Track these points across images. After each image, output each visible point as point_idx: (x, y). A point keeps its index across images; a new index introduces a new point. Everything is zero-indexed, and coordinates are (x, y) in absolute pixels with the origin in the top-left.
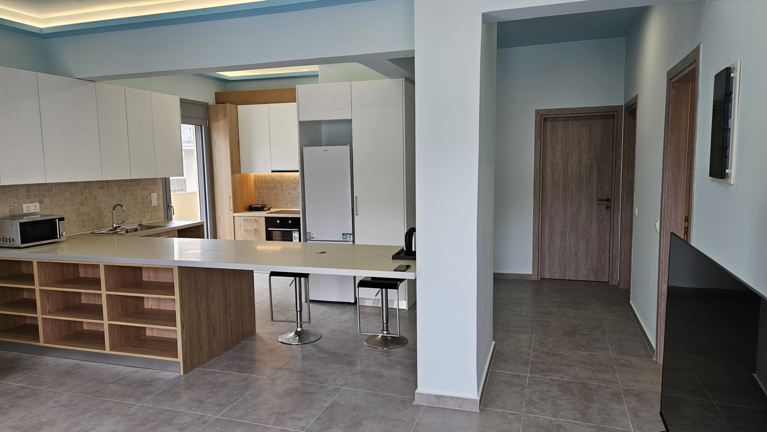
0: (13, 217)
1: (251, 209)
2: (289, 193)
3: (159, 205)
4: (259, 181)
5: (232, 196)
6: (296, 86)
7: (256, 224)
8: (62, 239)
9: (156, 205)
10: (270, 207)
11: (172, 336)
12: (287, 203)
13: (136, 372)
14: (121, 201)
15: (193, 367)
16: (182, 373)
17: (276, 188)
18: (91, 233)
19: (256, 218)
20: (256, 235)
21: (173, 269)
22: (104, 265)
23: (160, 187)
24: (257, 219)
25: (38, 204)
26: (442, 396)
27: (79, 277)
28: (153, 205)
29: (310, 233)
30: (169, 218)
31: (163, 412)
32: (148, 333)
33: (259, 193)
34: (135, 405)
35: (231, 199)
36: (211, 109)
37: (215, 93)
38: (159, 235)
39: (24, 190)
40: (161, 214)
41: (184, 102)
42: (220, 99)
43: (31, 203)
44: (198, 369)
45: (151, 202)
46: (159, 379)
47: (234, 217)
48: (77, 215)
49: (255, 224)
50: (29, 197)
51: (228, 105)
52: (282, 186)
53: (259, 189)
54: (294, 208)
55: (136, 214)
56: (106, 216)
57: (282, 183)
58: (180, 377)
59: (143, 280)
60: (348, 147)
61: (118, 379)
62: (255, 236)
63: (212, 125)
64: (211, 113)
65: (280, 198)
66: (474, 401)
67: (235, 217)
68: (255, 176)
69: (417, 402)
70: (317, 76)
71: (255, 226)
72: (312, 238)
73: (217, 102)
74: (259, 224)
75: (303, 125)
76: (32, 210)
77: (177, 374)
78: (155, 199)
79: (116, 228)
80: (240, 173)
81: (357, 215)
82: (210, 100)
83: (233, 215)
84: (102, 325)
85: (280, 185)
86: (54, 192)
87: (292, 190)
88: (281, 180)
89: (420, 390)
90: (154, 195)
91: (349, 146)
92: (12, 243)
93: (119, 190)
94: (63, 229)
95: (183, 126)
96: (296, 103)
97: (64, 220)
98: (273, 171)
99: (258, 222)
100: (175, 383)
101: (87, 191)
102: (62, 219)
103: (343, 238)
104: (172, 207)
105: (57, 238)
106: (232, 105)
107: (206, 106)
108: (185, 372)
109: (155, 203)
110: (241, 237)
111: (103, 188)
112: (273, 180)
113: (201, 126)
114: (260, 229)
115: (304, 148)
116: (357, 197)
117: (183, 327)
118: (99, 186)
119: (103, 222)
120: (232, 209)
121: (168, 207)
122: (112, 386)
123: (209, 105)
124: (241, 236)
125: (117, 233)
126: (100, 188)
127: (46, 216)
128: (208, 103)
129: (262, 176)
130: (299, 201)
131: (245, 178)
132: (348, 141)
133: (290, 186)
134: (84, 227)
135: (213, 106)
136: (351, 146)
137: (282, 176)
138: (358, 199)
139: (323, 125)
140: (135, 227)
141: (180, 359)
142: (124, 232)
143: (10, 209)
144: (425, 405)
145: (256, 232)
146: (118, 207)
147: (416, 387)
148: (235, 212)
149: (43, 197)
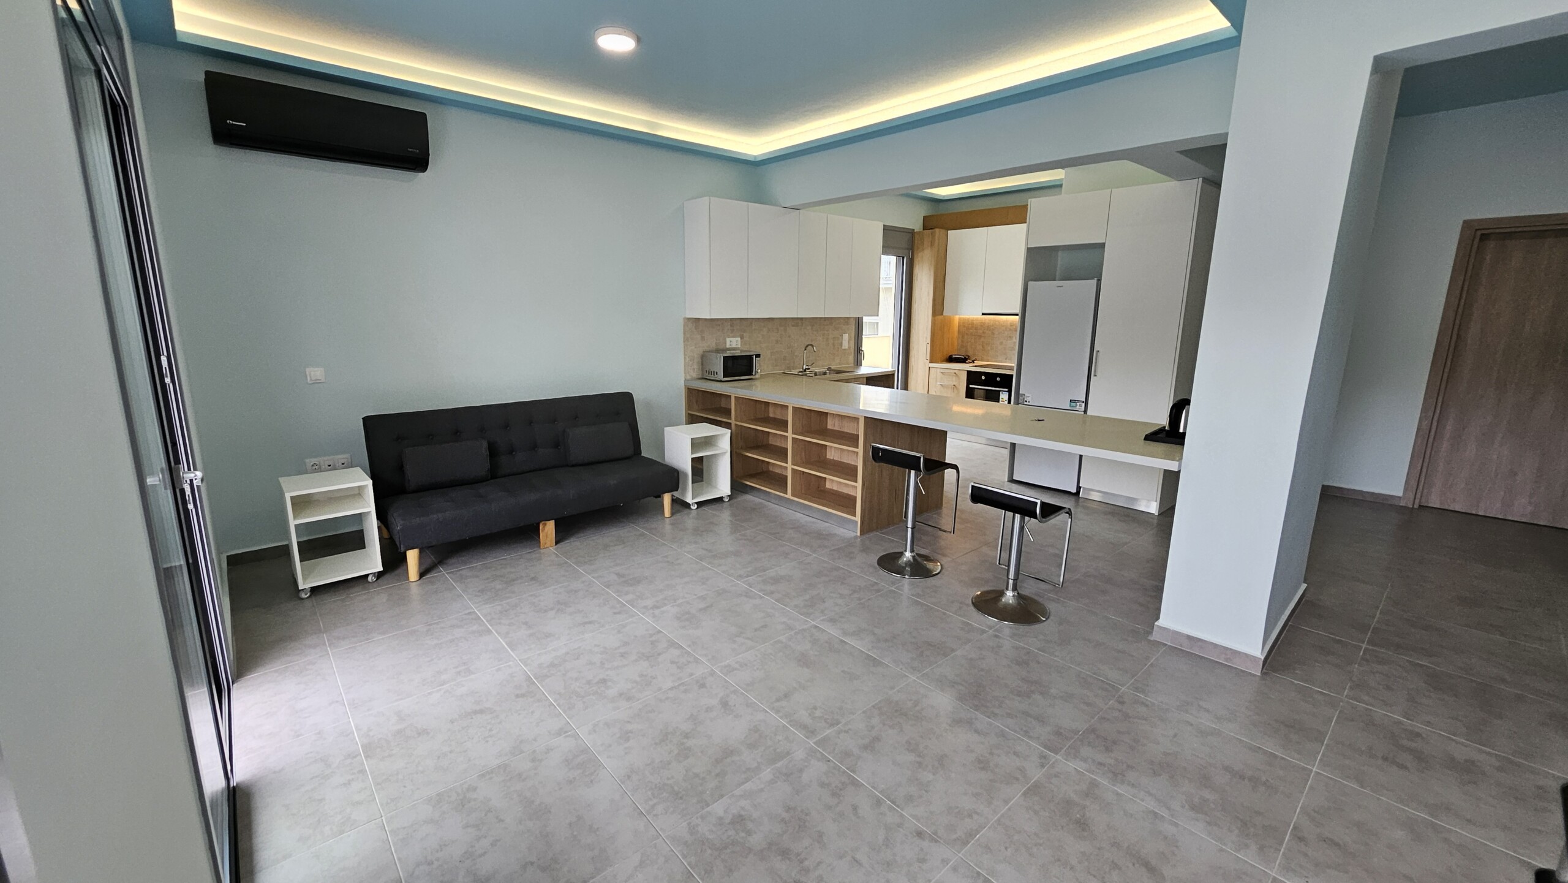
0: (718, 351)
1: (951, 359)
2: (1001, 343)
3: (849, 348)
4: (964, 326)
5: (929, 342)
6: (1029, 200)
7: (956, 379)
8: (757, 376)
9: (847, 348)
10: (974, 359)
11: (851, 492)
12: (997, 356)
13: (813, 523)
14: (812, 341)
15: (870, 530)
16: (859, 534)
17: (985, 336)
18: (783, 373)
19: (956, 371)
21: (859, 419)
22: (793, 407)
23: (853, 327)
24: (957, 373)
25: (739, 339)
26: (1199, 640)
27: (769, 417)
28: (843, 348)
29: (1024, 395)
30: (858, 363)
31: (838, 569)
32: (828, 485)
33: (962, 341)
34: (811, 555)
35: (929, 345)
36: (917, 237)
37: (924, 217)
38: (847, 381)
39: (729, 324)
40: (851, 358)
41: (886, 229)
42: (929, 223)
43: (733, 337)
44: (875, 533)
45: (841, 344)
46: (835, 534)
47: (929, 367)
48: (771, 353)
49: (954, 378)
50: (732, 331)
51: (937, 230)
52: (993, 334)
53: (963, 337)
54: (1005, 362)
55: (826, 357)
56: (796, 356)
57: (993, 330)
58: (856, 537)
59: (828, 427)
60: (1094, 282)
61: (797, 527)
62: (952, 392)
63: (915, 256)
64: (916, 242)
66: (1254, 659)
68: (960, 319)
69: (1155, 636)
70: (1061, 186)
71: (953, 380)
72: (1026, 401)
73: (925, 228)
74: (959, 379)
75: (1033, 254)
76: (734, 346)
77: (853, 534)
78: (847, 341)
79: (805, 370)
80: (942, 314)
81: (1095, 376)
82: (916, 225)
83: (929, 365)
84: (786, 468)
85: (990, 332)
86: (753, 328)
88: (993, 326)
89: (1163, 621)
90: (846, 337)
91: (1096, 281)
92: (717, 376)
93: (812, 329)
94: (759, 366)
95: (883, 257)
96: (1026, 224)
97: (759, 357)
98: (983, 314)
99: (958, 376)
100: (850, 543)
101: (782, 328)
102: (758, 356)
103: (1070, 406)
104: (862, 351)
105: (753, 375)
106: (941, 230)
107: (911, 232)
108: (862, 532)
109: (845, 345)
110: (935, 392)
111: (797, 326)
112: (982, 324)
113: (903, 258)
114: (959, 384)
115: (1031, 284)
116: (1098, 351)
117: (863, 485)
118: (793, 324)
119: (794, 362)
120: (928, 358)
121: (858, 351)
122: (791, 531)
123: (915, 232)
124: (935, 390)
125: (806, 375)
126: (793, 326)
127: (746, 351)
128: (914, 230)
129: (968, 319)
130: (1014, 354)
131: (948, 322)
132: (1095, 273)
133: (1003, 334)
134: (776, 366)
135: (919, 233)
136: (1099, 281)
137: (995, 321)
138: (1100, 354)
139: (1060, 253)
140: (824, 370)
141: (858, 518)
142: (813, 375)
143: (716, 343)
144: (1169, 644)
145: (954, 387)
146: (810, 347)
147: (1158, 618)
148: (931, 362)
149: (744, 332)
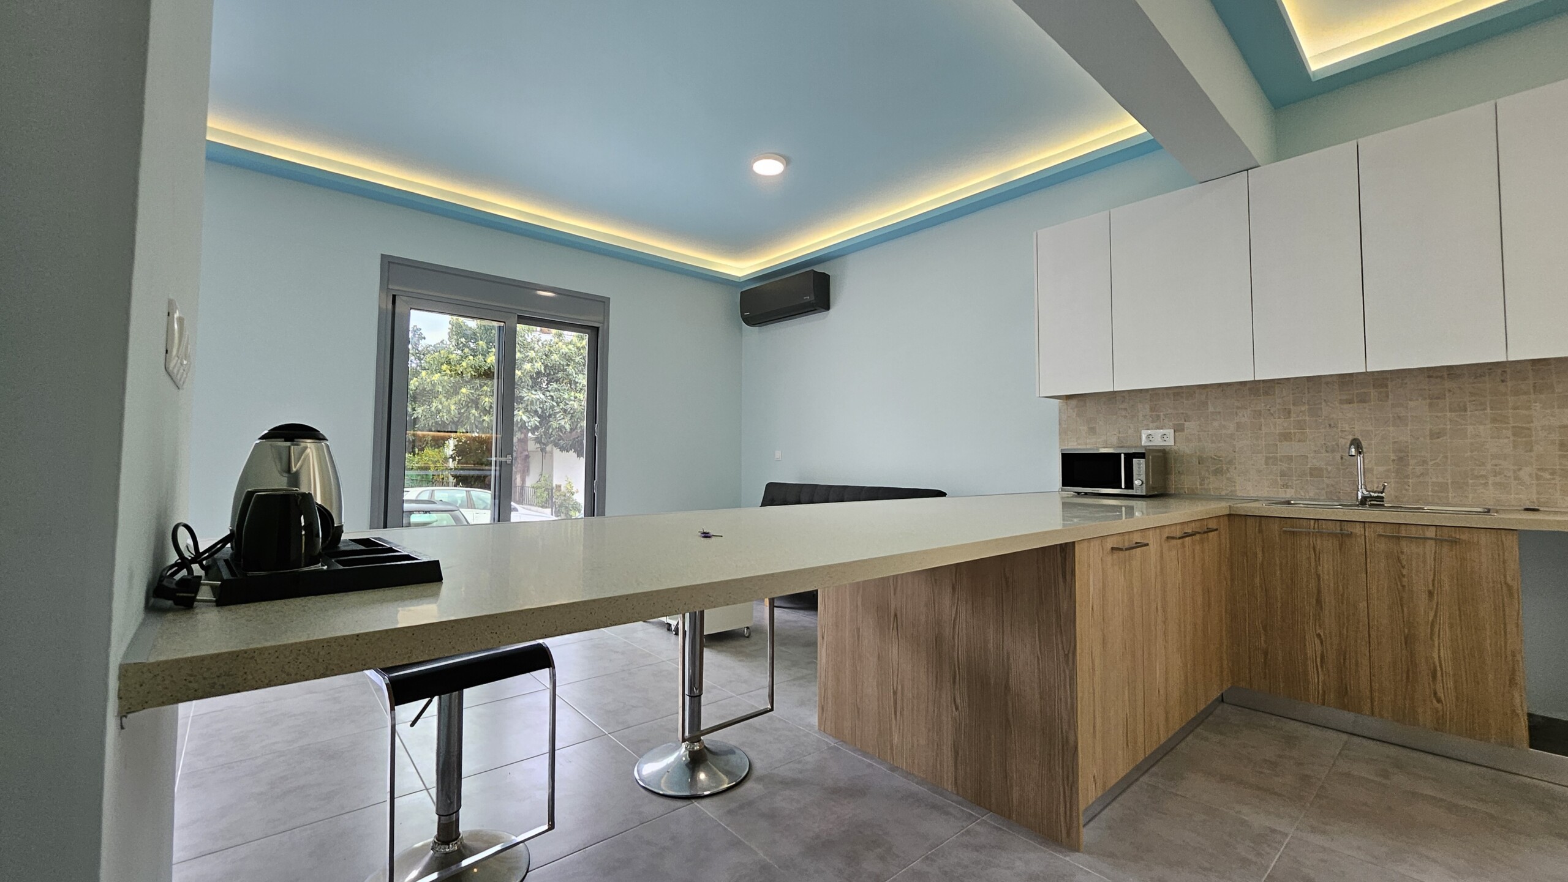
8: (1138, 492)
43: (1157, 428)
50: (1156, 418)
76: (1158, 442)
79: (1364, 502)
86: (1211, 409)
101: (1305, 408)
111: (1363, 401)
126: (1350, 402)
149: (1185, 421)
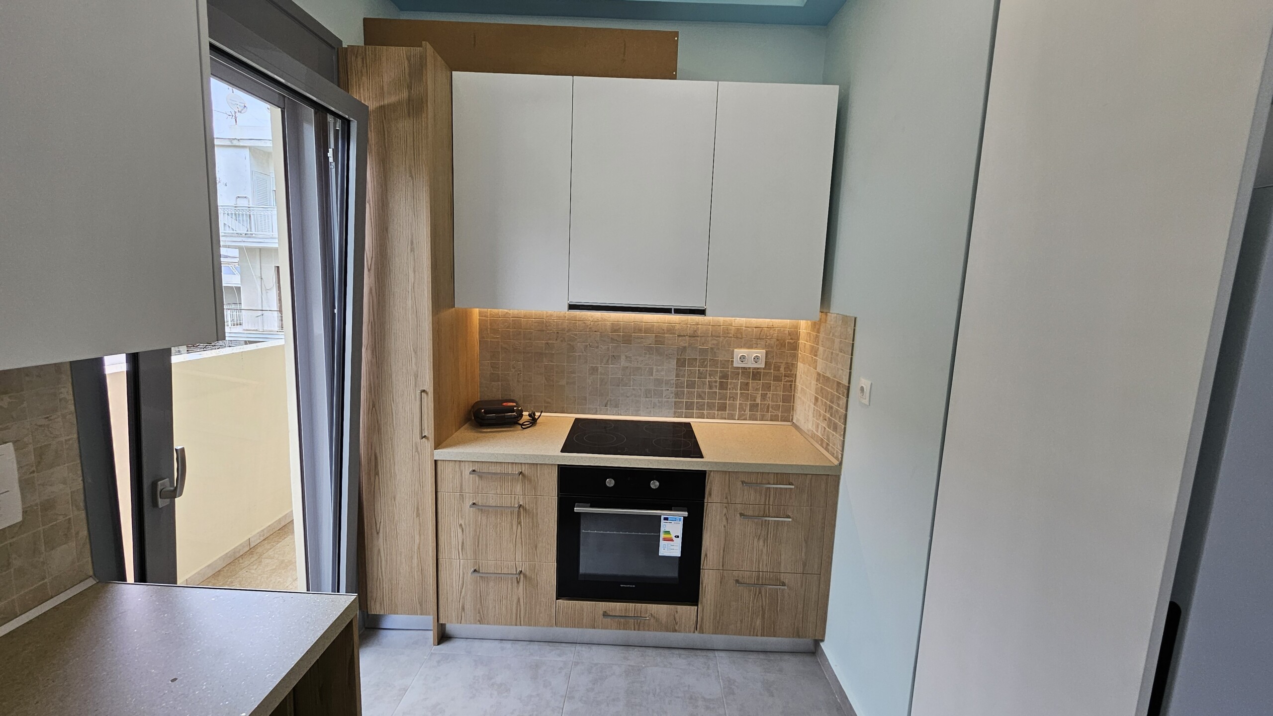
2: (594, 370)
4: (496, 332)
5: (431, 391)
7: (524, 491)
17: (553, 354)
19: (525, 469)
20: (519, 523)
24: (526, 473)
33: (494, 367)
35: (429, 402)
36: (354, 58)
37: (365, 19)
47: (436, 461)
49: (518, 488)
52: (572, 348)
53: (494, 355)
62: (515, 527)
64: (353, 72)
65: (563, 382)
67: (439, 463)
71: (517, 494)
74: (535, 488)
80: (453, 306)
83: (432, 455)
87: (602, 361)
88: (569, 330)
98: (572, 307)
99: (530, 481)
110: (460, 531)
114: (536, 504)
120: (429, 434)
123: (343, 48)
124: (461, 525)
131: (463, 318)
133: (596, 350)
135: (357, 48)
145: (519, 512)
148: (437, 443)
